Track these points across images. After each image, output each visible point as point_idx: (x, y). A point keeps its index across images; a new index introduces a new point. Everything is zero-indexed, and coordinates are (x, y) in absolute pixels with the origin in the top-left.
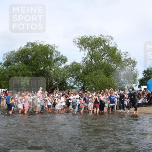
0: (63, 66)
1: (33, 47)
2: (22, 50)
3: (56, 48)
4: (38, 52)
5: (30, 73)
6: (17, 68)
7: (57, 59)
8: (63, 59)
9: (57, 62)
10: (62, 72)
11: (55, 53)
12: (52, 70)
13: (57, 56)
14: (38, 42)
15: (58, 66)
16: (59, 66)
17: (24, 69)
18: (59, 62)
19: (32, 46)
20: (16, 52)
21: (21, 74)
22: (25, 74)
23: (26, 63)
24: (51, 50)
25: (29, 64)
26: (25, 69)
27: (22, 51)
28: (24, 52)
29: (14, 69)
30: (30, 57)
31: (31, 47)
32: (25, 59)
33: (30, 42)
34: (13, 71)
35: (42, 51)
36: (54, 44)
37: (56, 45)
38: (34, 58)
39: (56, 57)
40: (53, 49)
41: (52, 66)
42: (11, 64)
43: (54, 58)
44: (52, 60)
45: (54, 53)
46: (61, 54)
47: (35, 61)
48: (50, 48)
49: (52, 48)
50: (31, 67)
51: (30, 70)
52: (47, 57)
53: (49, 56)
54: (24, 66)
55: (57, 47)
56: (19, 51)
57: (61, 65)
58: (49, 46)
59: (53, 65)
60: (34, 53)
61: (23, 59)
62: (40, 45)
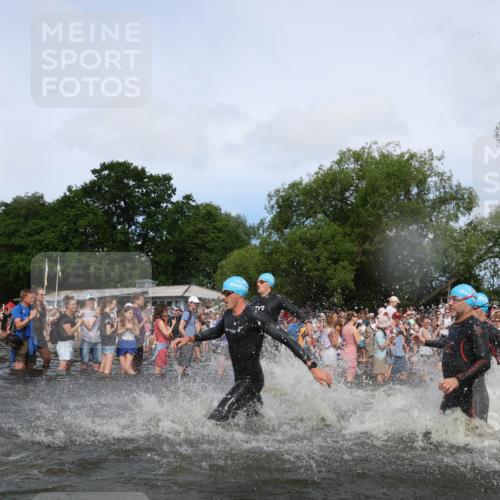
0: (463, 221)
1: (361, 166)
2: (326, 175)
3: (435, 163)
4: (376, 181)
5: (355, 249)
6: (311, 235)
7: (443, 201)
8: (463, 199)
9: (443, 208)
10: (461, 241)
11: (435, 179)
12: (426, 236)
13: (442, 190)
14: (374, 147)
15: (447, 223)
16: (451, 223)
17: (333, 237)
18: (451, 207)
19: (357, 161)
20: (306, 185)
21: (326, 254)
22: (340, 254)
23: (341, 216)
24: (418, 170)
25: (352, 219)
26: (337, 239)
27: (324, 182)
28: (331, 183)
29: (303, 241)
30: (352, 199)
31: (352, 166)
32: (335, 207)
33: (349, 150)
34: (299, 245)
35: (389, 175)
36: (430, 150)
37: (437, 153)
38: (364, 200)
39: (437, 193)
40: (427, 166)
41: (426, 223)
42: (294, 224)
43: (431, 196)
44: (427, 204)
45: (432, 180)
46: (454, 182)
47: (367, 210)
48: (415, 163)
49: (423, 163)
50: (356, 230)
51: (352, 241)
52: (408, 193)
53: (415, 191)
54: (335, 226)
55: (439, 160)
56: (316, 181)
57: (456, 218)
58: (412, 156)
59: (431, 220)
60: (363, 184)
61: (332, 206)
62: (383, 156)
